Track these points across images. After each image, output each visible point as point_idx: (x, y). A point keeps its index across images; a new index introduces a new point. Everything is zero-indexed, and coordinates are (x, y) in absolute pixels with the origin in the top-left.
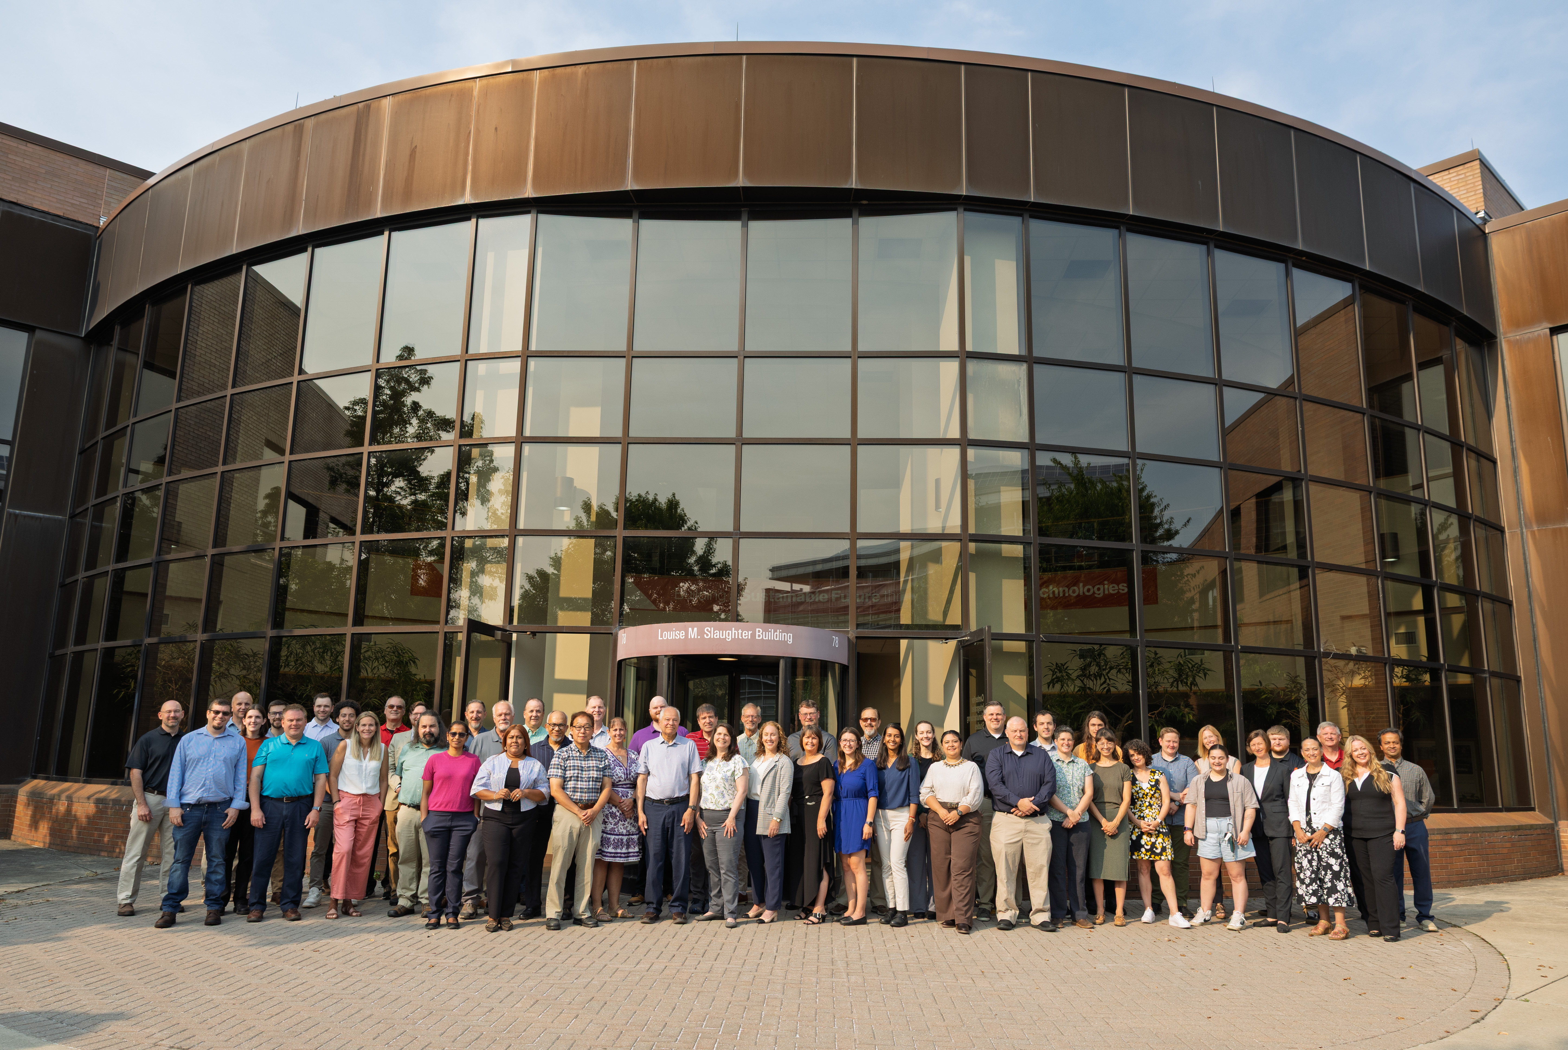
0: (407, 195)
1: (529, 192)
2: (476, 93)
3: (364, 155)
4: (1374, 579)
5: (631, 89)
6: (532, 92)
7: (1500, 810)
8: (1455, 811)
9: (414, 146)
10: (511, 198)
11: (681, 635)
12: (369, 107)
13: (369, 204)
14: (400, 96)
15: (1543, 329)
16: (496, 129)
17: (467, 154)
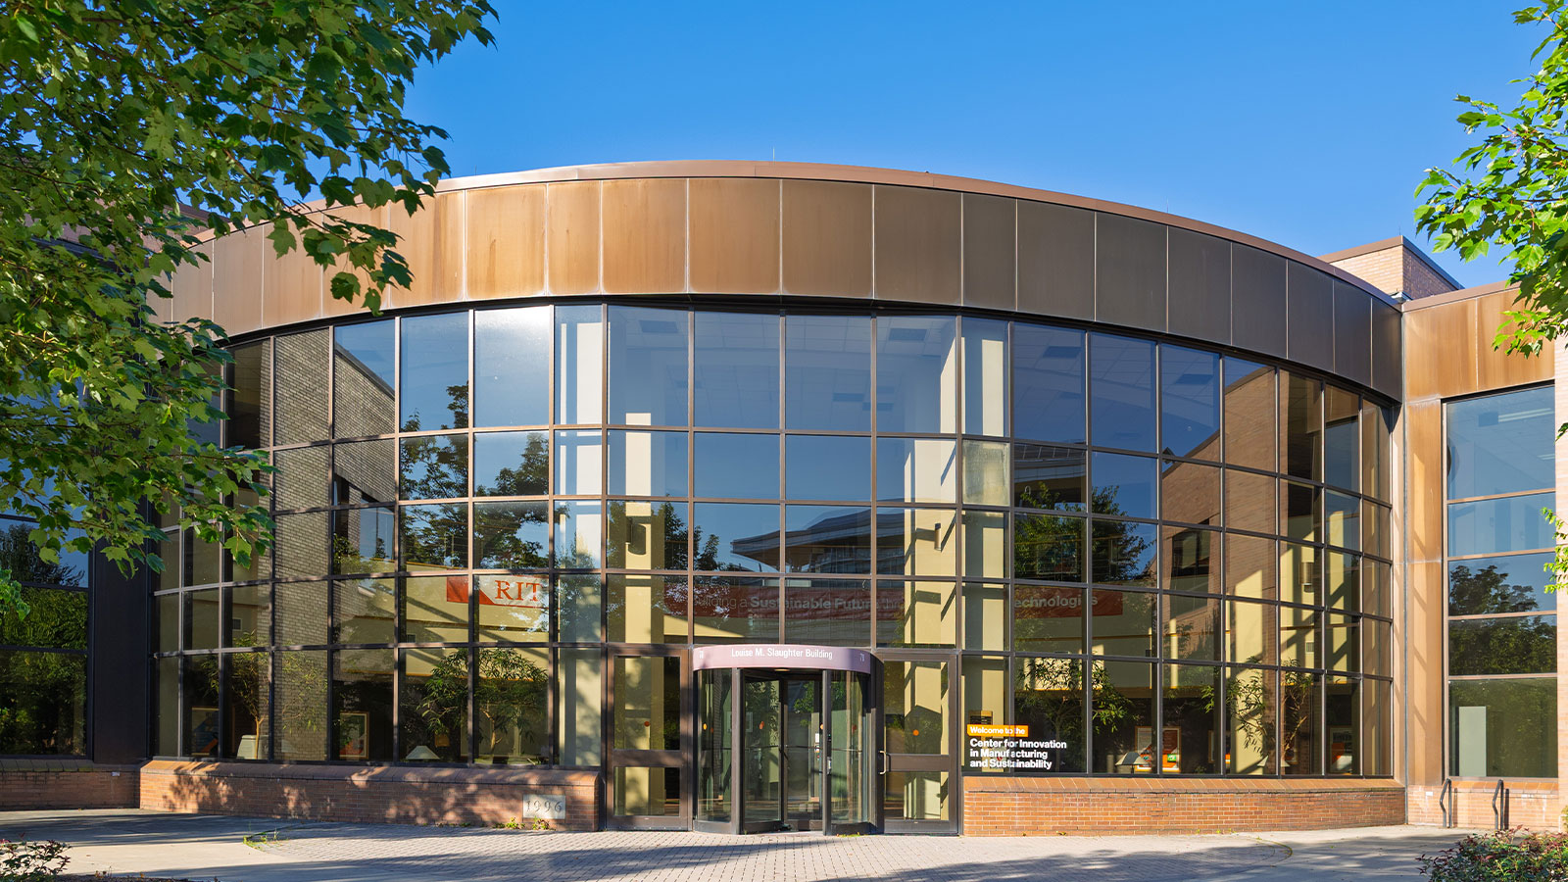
0: (491, 284)
1: (602, 291)
2: (547, 196)
3: (445, 242)
4: (1272, 606)
5: (685, 203)
6: (598, 200)
7: (1361, 778)
8: (1322, 777)
9: (493, 239)
10: (586, 294)
11: (749, 653)
12: (446, 197)
13: (455, 288)
14: (475, 192)
15: (1436, 399)
16: (568, 231)
17: (543, 252)
